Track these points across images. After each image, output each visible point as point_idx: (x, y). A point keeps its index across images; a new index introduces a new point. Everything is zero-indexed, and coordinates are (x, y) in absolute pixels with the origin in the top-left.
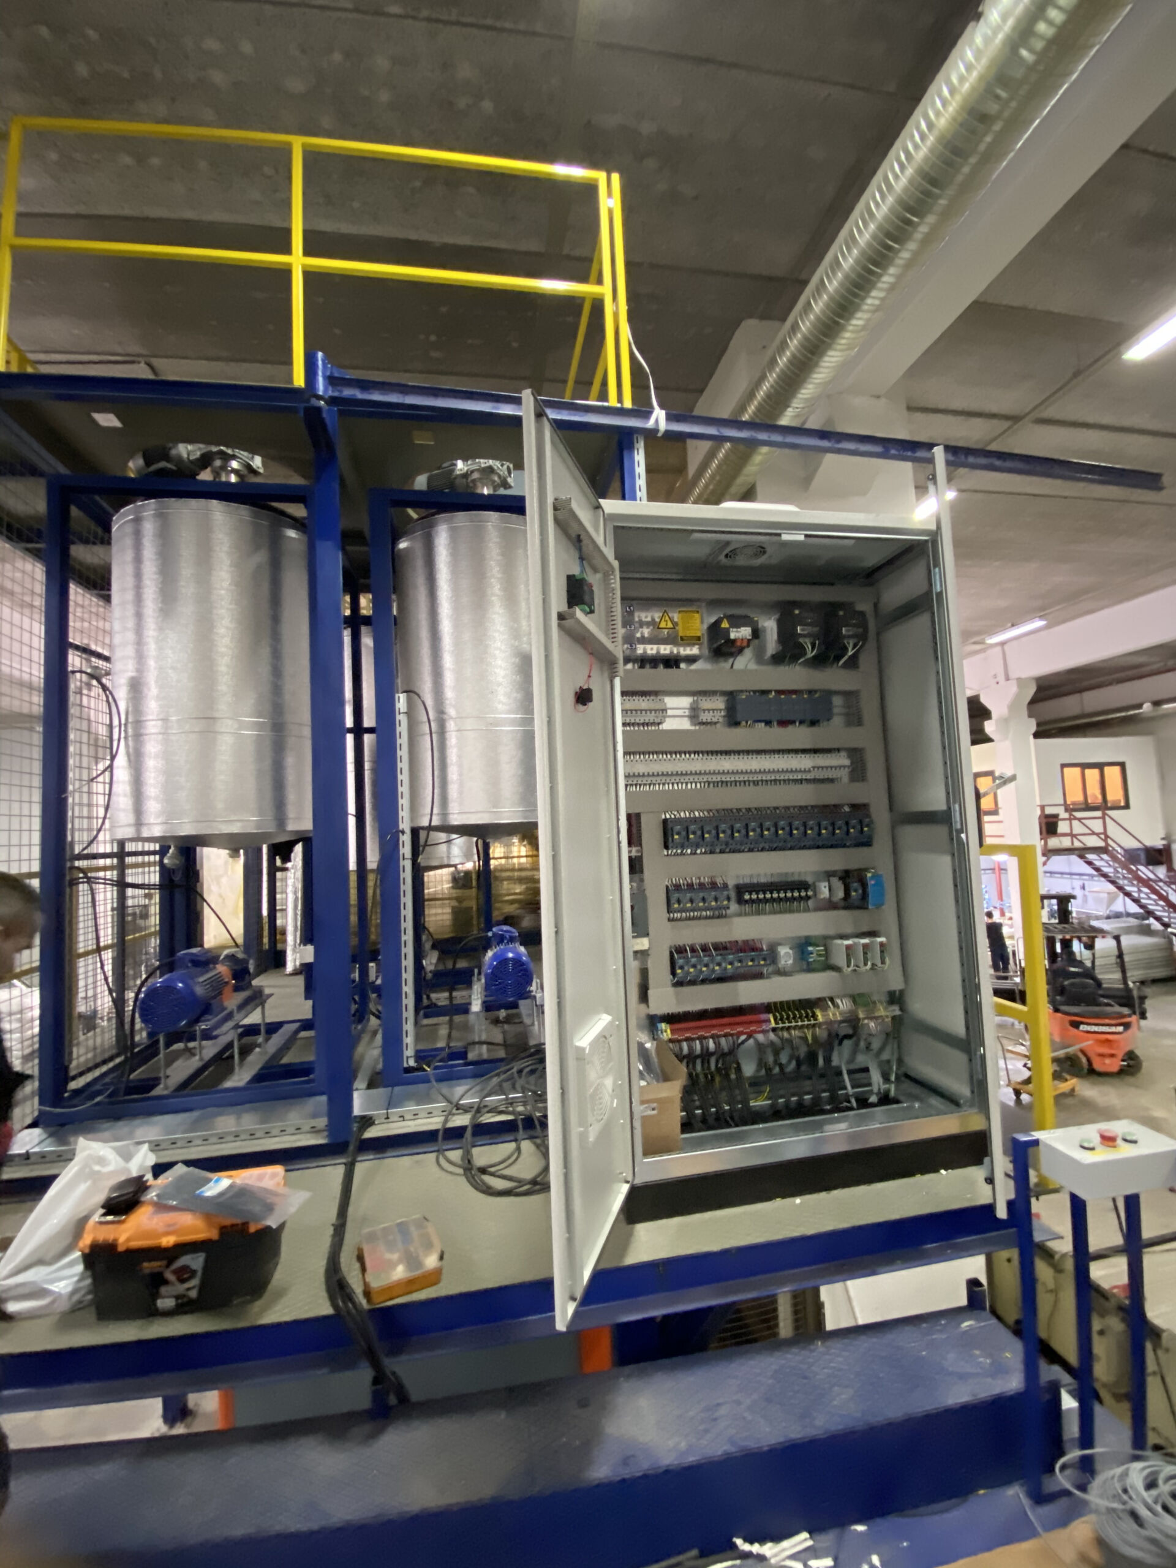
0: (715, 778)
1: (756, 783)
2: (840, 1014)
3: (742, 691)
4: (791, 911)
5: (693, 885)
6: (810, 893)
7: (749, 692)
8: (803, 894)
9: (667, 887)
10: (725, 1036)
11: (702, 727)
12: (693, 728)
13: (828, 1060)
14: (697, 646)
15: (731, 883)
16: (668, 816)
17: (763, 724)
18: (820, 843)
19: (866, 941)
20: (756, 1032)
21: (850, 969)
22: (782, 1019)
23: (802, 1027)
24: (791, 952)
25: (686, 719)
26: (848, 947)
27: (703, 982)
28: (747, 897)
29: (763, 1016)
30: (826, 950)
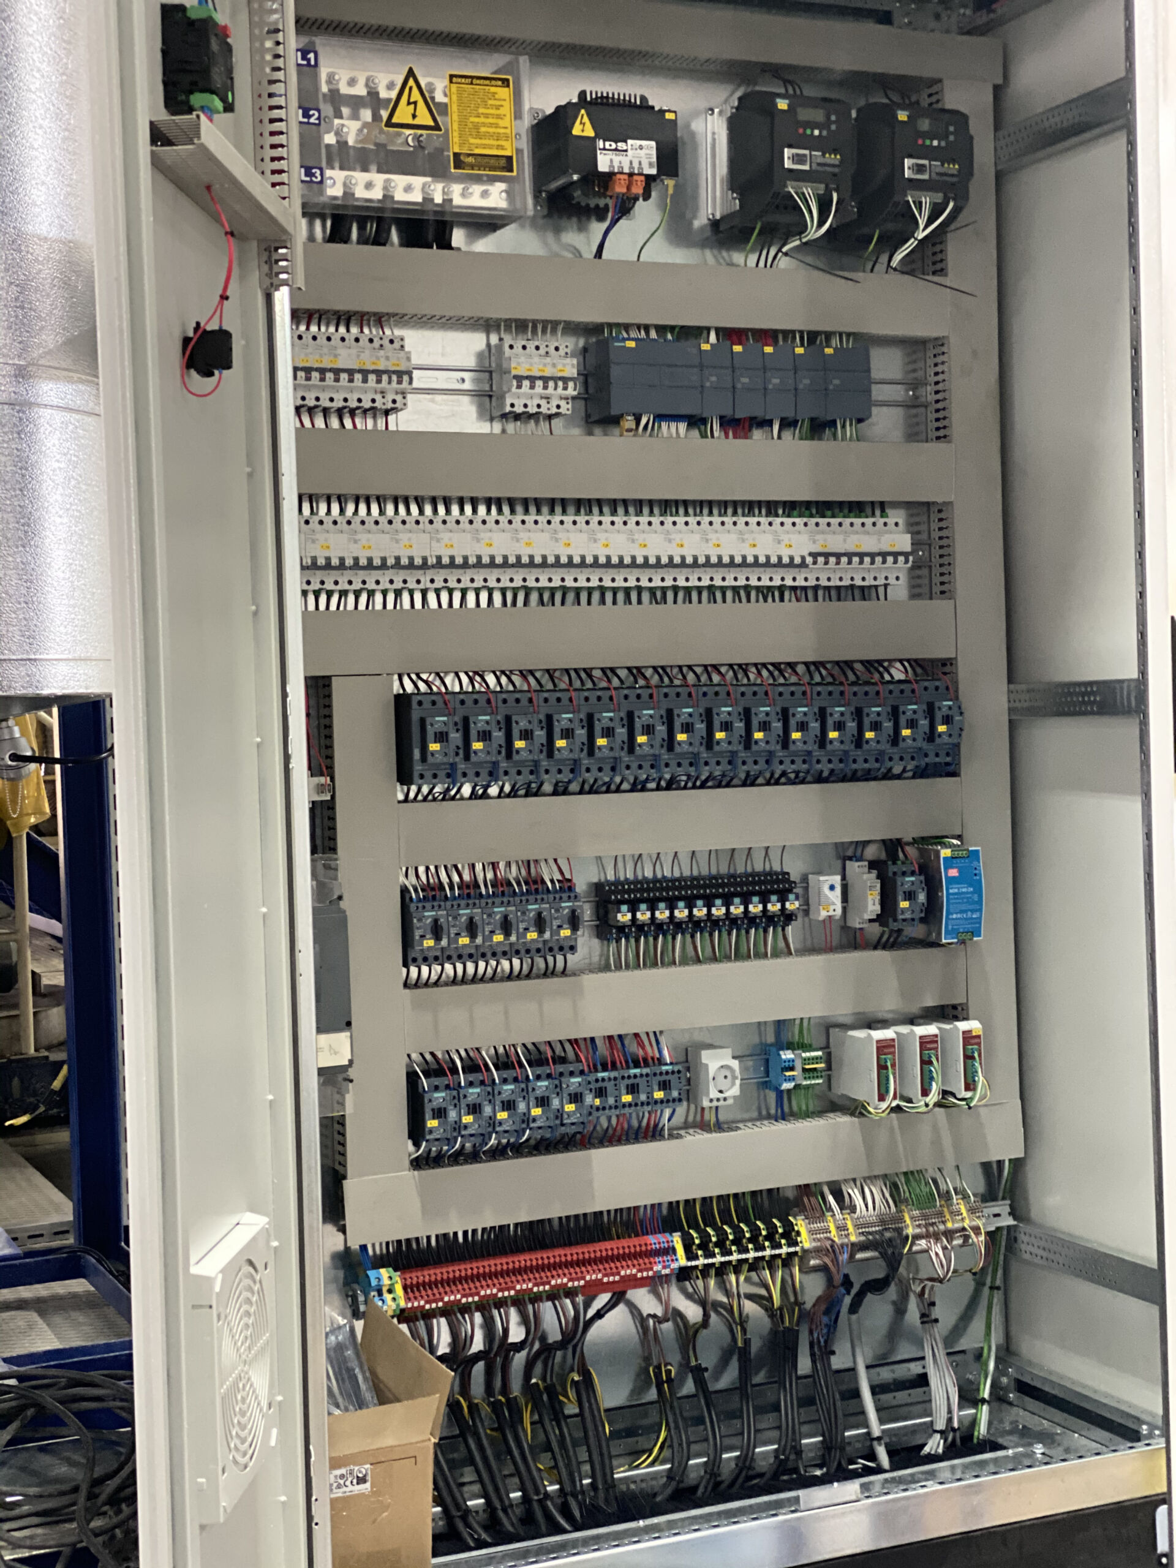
0: (544, 579)
1: (658, 596)
2: (857, 1226)
3: (627, 327)
4: (740, 955)
5: (477, 885)
6: (792, 905)
7: (647, 328)
8: (774, 907)
9: (404, 891)
10: (552, 1296)
11: (511, 427)
12: (484, 428)
13: (823, 1352)
14: (502, 186)
15: (583, 879)
16: (409, 687)
17: (682, 427)
18: (825, 768)
19: (931, 1029)
20: (635, 1282)
21: (884, 1105)
22: (703, 1246)
23: (755, 1265)
24: (735, 1064)
25: (466, 399)
26: (884, 1047)
27: (498, 1153)
28: (624, 917)
29: (655, 1240)
30: (828, 1059)
